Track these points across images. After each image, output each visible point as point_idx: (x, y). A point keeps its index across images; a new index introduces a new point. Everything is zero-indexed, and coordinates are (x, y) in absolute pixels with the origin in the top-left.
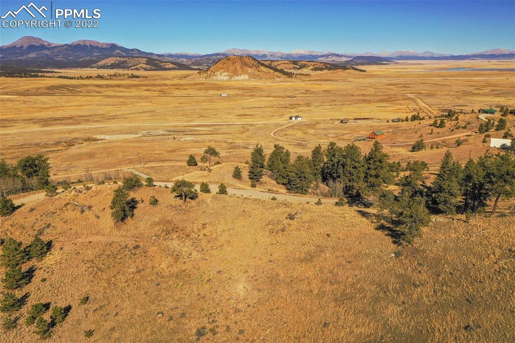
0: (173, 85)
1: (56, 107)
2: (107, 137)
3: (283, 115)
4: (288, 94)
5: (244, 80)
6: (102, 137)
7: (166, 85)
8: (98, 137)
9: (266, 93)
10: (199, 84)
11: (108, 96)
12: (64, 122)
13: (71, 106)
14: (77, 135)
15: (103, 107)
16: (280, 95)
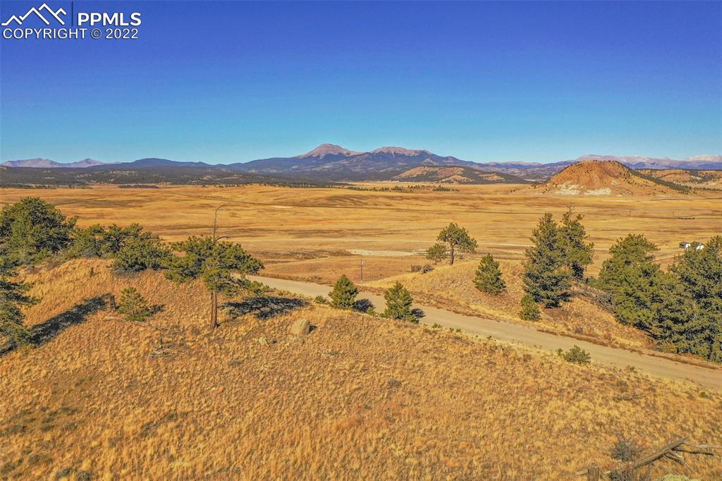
0: (491, 199)
1: (329, 219)
2: (365, 253)
3: (667, 242)
4: (677, 214)
5: (605, 196)
6: (359, 252)
7: (482, 199)
8: (353, 252)
9: (640, 212)
10: (531, 199)
11: (399, 210)
12: (327, 234)
13: (347, 219)
14: (325, 248)
15: (387, 222)
16: (665, 215)
